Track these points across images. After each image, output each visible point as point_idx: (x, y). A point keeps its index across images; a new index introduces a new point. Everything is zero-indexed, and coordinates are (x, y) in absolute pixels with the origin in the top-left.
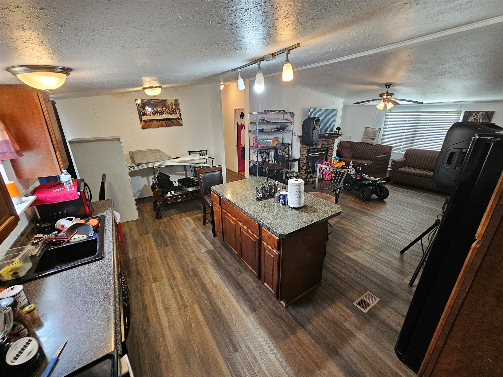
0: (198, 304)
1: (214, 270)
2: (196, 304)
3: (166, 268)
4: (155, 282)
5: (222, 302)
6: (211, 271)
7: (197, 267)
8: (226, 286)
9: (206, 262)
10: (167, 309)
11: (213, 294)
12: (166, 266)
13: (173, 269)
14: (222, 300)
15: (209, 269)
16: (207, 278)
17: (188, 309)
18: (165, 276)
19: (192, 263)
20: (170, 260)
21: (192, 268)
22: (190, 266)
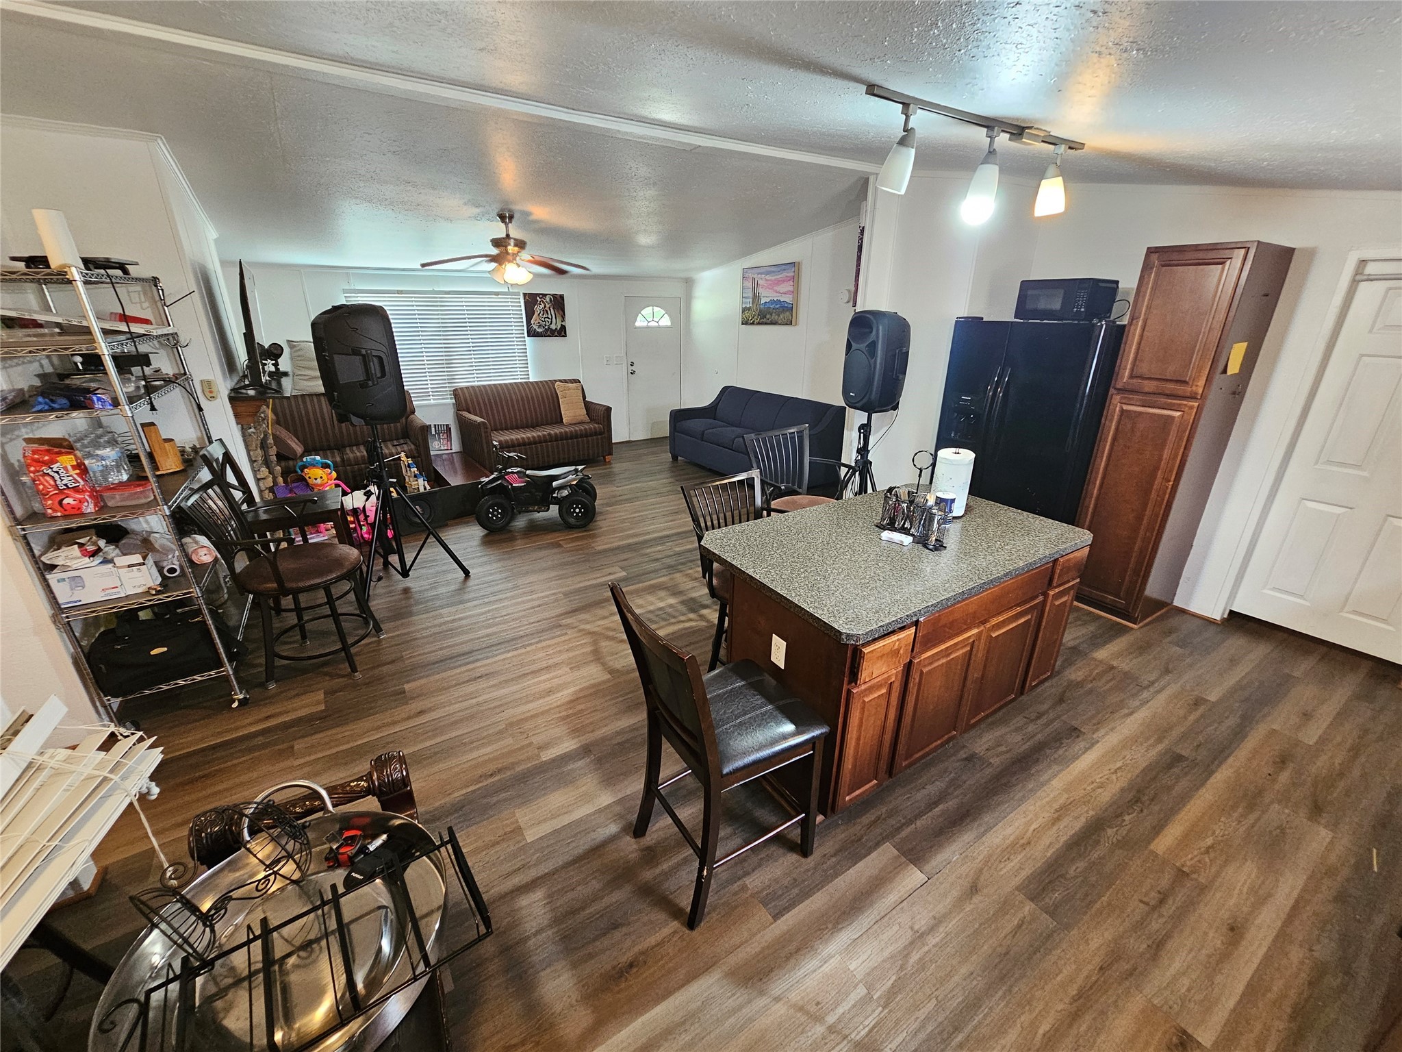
0: (1149, 843)
1: (1000, 824)
2: (1152, 847)
3: (1094, 1019)
4: (1189, 1036)
5: (1100, 790)
6: (1009, 831)
7: (1017, 881)
8: (1043, 785)
9: (974, 859)
10: (1235, 931)
11: (1091, 813)
12: (1084, 1028)
13: (1080, 981)
14: (1094, 790)
15: (1004, 839)
16: (1046, 840)
17: (1183, 866)
18: (1136, 1004)
19: (1004, 907)
20: (1034, 1025)
21: (1032, 900)
22: (1027, 908)
